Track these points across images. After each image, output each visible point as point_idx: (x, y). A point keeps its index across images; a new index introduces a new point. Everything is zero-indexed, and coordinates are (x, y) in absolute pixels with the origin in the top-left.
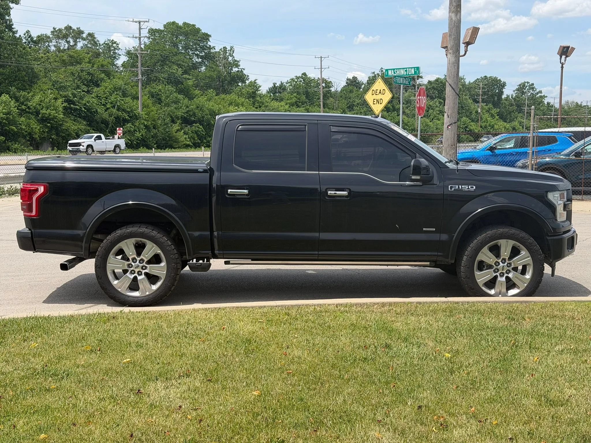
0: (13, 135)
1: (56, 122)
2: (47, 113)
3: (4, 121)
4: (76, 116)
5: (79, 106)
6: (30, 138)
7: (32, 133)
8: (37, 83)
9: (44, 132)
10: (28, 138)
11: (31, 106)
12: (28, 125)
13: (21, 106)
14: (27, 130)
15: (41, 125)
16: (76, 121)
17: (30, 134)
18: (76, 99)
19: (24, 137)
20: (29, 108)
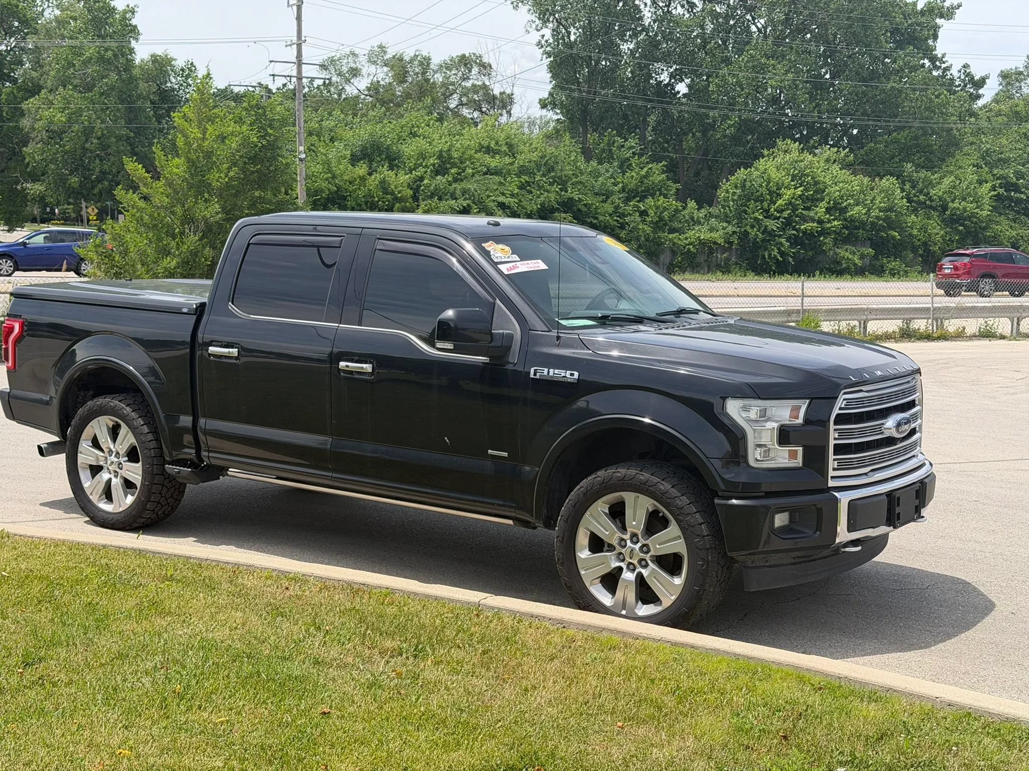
0: (894, 246)
1: (976, 223)
2: (961, 207)
3: (881, 222)
4: (1018, 212)
5: (1025, 194)
6: (924, 251)
7: (929, 243)
8: (953, 156)
9: (953, 241)
10: (921, 252)
11: (935, 195)
12: (923, 229)
13: (918, 197)
14: (921, 237)
15: (948, 230)
16: (1018, 221)
17: (925, 244)
18: (1021, 181)
19: (914, 249)
20: (931, 199)
